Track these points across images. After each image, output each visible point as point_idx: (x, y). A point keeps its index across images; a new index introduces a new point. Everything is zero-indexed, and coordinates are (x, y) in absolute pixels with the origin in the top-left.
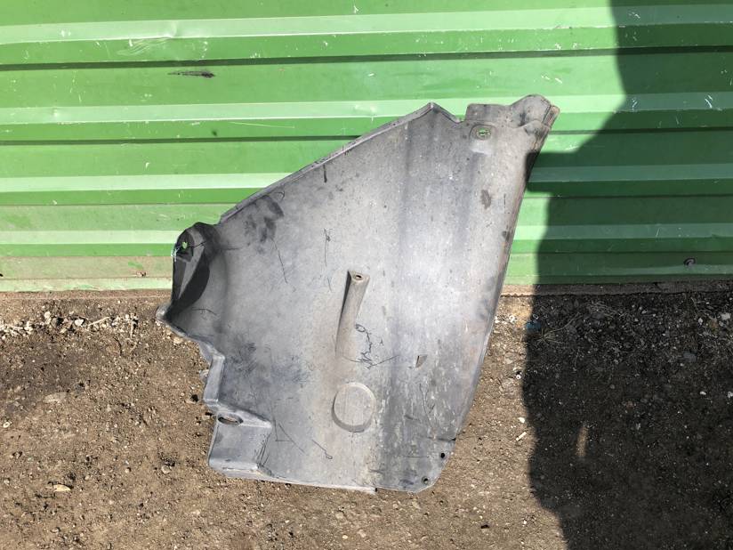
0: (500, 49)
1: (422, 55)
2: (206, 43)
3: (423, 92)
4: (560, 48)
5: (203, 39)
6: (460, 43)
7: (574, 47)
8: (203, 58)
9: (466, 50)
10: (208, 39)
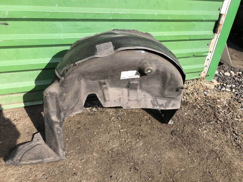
0: (97, 18)
1: (77, 19)
2: (7, 12)
3: (77, 31)
4: (112, 18)
5: (6, 11)
6: (87, 16)
7: (115, 18)
8: (6, 17)
9: (89, 18)
10: (8, 11)
